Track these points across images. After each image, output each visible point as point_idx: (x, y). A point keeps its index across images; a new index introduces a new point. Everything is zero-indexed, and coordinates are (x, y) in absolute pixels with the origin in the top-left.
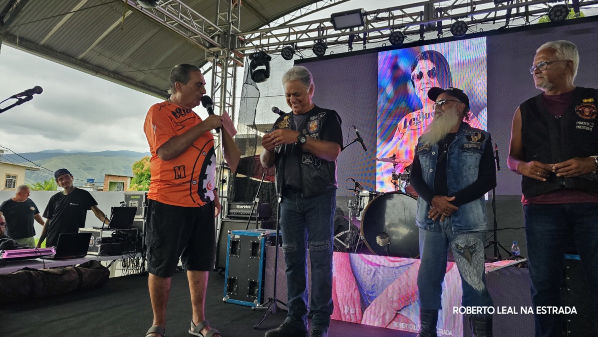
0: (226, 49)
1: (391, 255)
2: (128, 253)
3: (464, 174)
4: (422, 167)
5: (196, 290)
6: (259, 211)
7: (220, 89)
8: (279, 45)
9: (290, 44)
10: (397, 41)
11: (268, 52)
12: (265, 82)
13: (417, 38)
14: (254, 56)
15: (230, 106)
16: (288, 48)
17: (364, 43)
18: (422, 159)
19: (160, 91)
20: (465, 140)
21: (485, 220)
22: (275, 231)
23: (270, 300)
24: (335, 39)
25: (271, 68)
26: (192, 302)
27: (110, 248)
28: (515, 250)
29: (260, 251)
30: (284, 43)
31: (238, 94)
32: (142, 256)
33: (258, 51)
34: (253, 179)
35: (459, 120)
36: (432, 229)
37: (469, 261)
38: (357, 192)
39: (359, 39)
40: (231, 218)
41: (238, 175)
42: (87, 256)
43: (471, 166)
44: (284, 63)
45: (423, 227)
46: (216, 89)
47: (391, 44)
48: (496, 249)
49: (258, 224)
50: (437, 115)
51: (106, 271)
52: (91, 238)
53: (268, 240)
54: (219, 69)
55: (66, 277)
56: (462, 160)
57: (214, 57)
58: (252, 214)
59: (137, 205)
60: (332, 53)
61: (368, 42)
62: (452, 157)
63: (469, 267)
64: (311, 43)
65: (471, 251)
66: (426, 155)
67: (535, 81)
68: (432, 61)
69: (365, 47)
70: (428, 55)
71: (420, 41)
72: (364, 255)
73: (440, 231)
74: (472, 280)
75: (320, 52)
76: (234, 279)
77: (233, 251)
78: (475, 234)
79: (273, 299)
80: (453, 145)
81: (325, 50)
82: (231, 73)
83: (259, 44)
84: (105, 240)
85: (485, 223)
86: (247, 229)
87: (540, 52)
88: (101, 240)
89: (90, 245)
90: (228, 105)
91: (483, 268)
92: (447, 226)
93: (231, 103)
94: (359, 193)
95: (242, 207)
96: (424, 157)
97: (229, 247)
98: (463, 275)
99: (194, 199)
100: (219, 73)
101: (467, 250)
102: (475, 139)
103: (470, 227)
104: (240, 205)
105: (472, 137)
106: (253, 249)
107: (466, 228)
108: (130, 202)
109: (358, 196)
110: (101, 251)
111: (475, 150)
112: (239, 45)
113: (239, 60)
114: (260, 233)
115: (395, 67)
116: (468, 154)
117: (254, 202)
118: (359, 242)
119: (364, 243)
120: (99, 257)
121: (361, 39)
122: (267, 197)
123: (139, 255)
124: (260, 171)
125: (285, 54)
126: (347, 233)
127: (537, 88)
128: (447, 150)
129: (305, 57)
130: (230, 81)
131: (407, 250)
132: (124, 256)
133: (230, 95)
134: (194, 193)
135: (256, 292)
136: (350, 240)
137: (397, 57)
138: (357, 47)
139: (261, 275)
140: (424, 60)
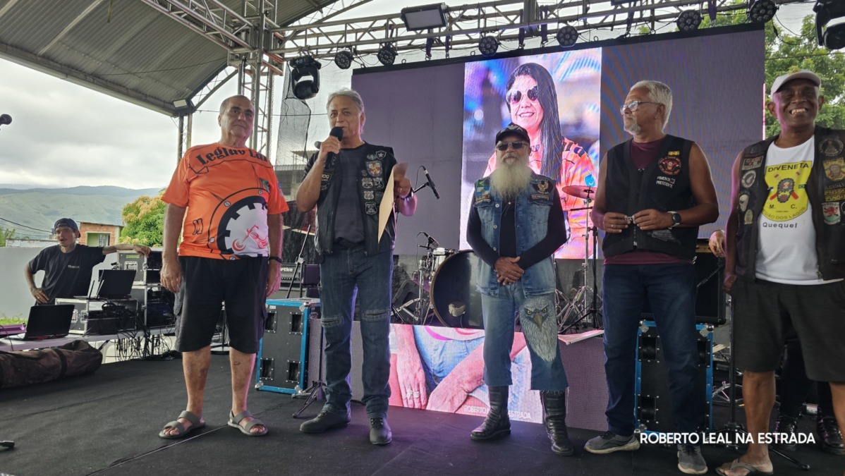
0: (257, 50)
2: (125, 332)
5: (236, 373)
6: (304, 274)
8: (332, 48)
9: (346, 47)
10: (489, 50)
11: (317, 56)
12: (313, 99)
13: (514, 45)
16: (344, 53)
17: (447, 50)
23: (315, 384)
24: (408, 42)
27: (99, 324)
30: (338, 45)
32: (146, 336)
33: (303, 55)
34: (297, 230)
36: (497, 294)
37: (540, 327)
38: (430, 249)
42: (69, 336)
44: (339, 72)
49: (302, 291)
51: (97, 354)
52: (74, 312)
53: (313, 312)
55: (44, 361)
57: (240, 62)
58: (295, 279)
59: (135, 267)
60: (404, 62)
61: (451, 48)
63: (538, 334)
64: (376, 46)
65: (542, 315)
68: (533, 77)
69: (447, 55)
70: (529, 69)
71: (518, 49)
72: (431, 328)
73: (507, 295)
74: (541, 350)
75: (387, 59)
76: (269, 361)
78: (546, 296)
79: (318, 382)
81: (394, 58)
82: (266, 85)
83: (303, 45)
84: (93, 314)
86: (288, 298)
88: (87, 314)
89: (72, 322)
90: (261, 129)
92: (515, 289)
100: (249, 83)
101: (537, 314)
102: (542, 188)
106: (293, 323)
107: (538, 291)
108: (126, 263)
109: (431, 256)
110: (88, 329)
111: (544, 201)
112: (276, 46)
113: (276, 65)
114: (302, 303)
117: (296, 263)
118: (428, 314)
120: (86, 337)
121: (443, 43)
123: (140, 334)
124: (306, 220)
125: (340, 61)
126: (416, 302)
129: (367, 66)
130: (263, 95)
132: (120, 335)
133: (264, 115)
136: (420, 309)
138: (438, 54)
139: (304, 354)
140: (522, 77)
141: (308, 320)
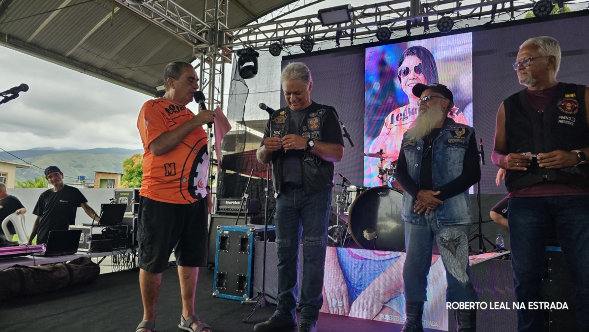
0: (214, 45)
1: (378, 249)
2: (118, 250)
3: (449, 168)
4: (407, 162)
5: (186, 285)
6: (248, 206)
7: (208, 85)
8: (267, 41)
9: (277, 40)
10: (384, 37)
11: (256, 48)
12: (253, 79)
13: (403, 34)
14: (242, 52)
15: (218, 102)
16: (276, 44)
17: (352, 39)
18: (408, 154)
19: (148, 88)
20: (450, 135)
21: (469, 213)
22: (263, 227)
23: (259, 294)
24: (322, 35)
25: (259, 65)
26: (182, 297)
27: (100, 245)
28: (499, 242)
29: (249, 246)
30: (271, 39)
31: (227, 91)
32: (133, 252)
33: (246, 48)
34: (242, 175)
35: (444, 116)
36: (418, 222)
37: (454, 253)
38: (344, 187)
39: (347, 35)
40: (220, 214)
41: (228, 171)
42: (78, 253)
43: (455, 161)
44: (272, 59)
45: (408, 220)
46: (204, 85)
47: (378, 41)
48: (481, 242)
49: (247, 219)
50: (422, 111)
51: (97, 267)
52: (81, 235)
53: (257, 236)
54: (207, 66)
55: (56, 274)
56: (447, 155)
57: (202, 54)
58: (241, 210)
59: (126, 202)
60: (319, 49)
61: (356, 38)
62: (437, 152)
63: (453, 260)
64: (299, 39)
65: (456, 243)
66: (411, 150)
67: (519, 77)
68: (418, 57)
69: (352, 43)
70: (415, 51)
71: (406, 36)
72: (352, 250)
73: (425, 225)
74: (456, 273)
75: (307, 48)
76: (224, 274)
77: (222, 246)
78: (459, 227)
79: (262, 293)
80: (438, 140)
81: (313, 46)
82: (219, 70)
83: (246, 40)
84: (95, 237)
85: (469, 217)
86: (236, 224)
87: (524, 48)
88: (91, 237)
89: (80, 242)
90: (216, 102)
91: (467, 261)
92: (432, 220)
93: (219, 100)
94: (346, 188)
95: (231, 203)
96: (409, 153)
97: (218, 243)
98: (448, 267)
99: (184, 196)
100: (208, 69)
101: (451, 243)
102: (459, 134)
103: (454, 220)
104: (229, 201)
105: (456, 132)
106: (242, 244)
107: (451, 222)
108: (120, 199)
109: (345, 191)
110: (91, 247)
111: (459, 145)
112: (227, 42)
113: (227, 56)
114: (249, 229)
115: (382, 63)
116: (452, 149)
117: (243, 198)
118: (347, 236)
119: (351, 238)
120: (90, 254)
121: (349, 35)
122: (256, 193)
123: (129, 251)
124: (249, 167)
125: (273, 50)
126: (335, 228)
127: (521, 83)
128: (432, 145)
129: (293, 53)
130: (218, 78)
131: (394, 244)
132: (114, 252)
133: (219, 91)
134: (184, 190)
135: (245, 286)
136: (338, 234)
137: (383, 53)
138: (345, 43)
139: (250, 270)
140: (410, 56)
141: (253, 242)
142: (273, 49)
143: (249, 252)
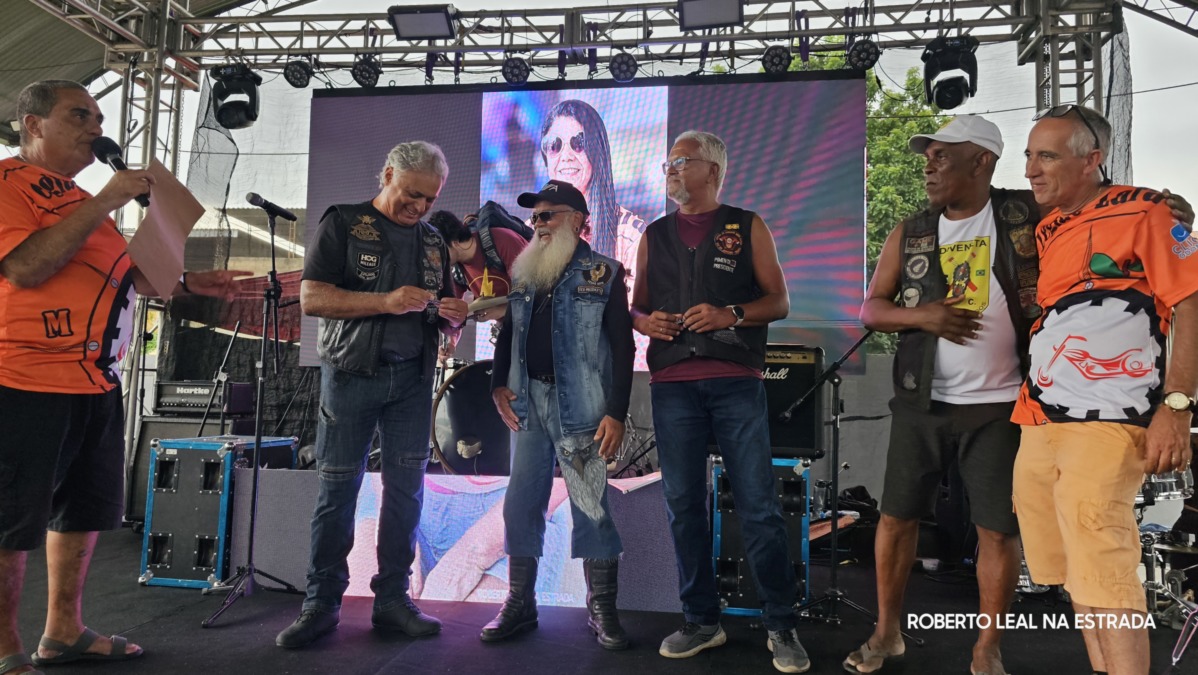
0: (155, 49)
6: (226, 398)
8: (280, 55)
9: (302, 55)
13: (552, 74)
14: (222, 71)
17: (457, 72)
20: (581, 279)
22: (252, 439)
23: (241, 571)
25: (261, 101)
29: (223, 478)
30: (290, 51)
34: (218, 330)
37: (581, 473)
39: (447, 62)
40: (163, 414)
41: (185, 323)
46: (132, 135)
47: (505, 81)
49: (223, 425)
53: (240, 458)
56: (576, 314)
57: (125, 64)
58: (212, 406)
60: (392, 84)
61: (463, 71)
62: (560, 308)
63: (579, 484)
64: (350, 58)
65: (584, 457)
68: (579, 120)
69: (457, 80)
70: (573, 108)
71: (557, 80)
74: (585, 504)
75: (367, 79)
77: (163, 480)
79: (247, 567)
81: (378, 77)
82: (169, 104)
83: (233, 47)
86: (200, 435)
95: (189, 391)
96: (517, 305)
98: (573, 496)
101: (577, 456)
102: (596, 275)
103: (587, 424)
104: (185, 386)
106: (205, 476)
107: (582, 428)
111: (594, 297)
112: (188, 45)
113: (188, 75)
114: (222, 443)
116: (583, 304)
117: (215, 381)
121: (451, 62)
122: (248, 370)
124: (234, 314)
125: (293, 75)
129: (336, 86)
133: (166, 150)
135: (213, 558)
139: (224, 525)
140: (563, 118)
141: (232, 471)
142: (293, 72)
143: (223, 490)
